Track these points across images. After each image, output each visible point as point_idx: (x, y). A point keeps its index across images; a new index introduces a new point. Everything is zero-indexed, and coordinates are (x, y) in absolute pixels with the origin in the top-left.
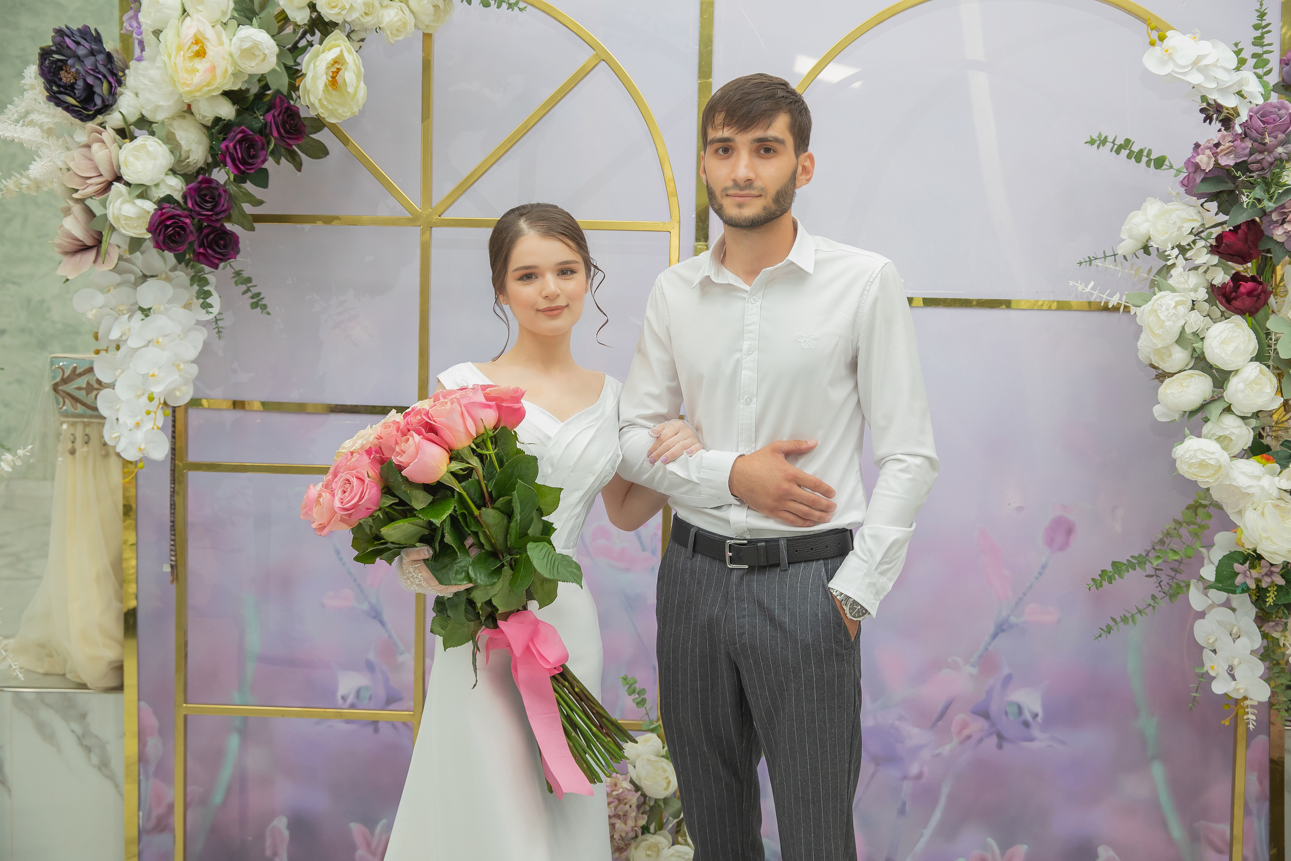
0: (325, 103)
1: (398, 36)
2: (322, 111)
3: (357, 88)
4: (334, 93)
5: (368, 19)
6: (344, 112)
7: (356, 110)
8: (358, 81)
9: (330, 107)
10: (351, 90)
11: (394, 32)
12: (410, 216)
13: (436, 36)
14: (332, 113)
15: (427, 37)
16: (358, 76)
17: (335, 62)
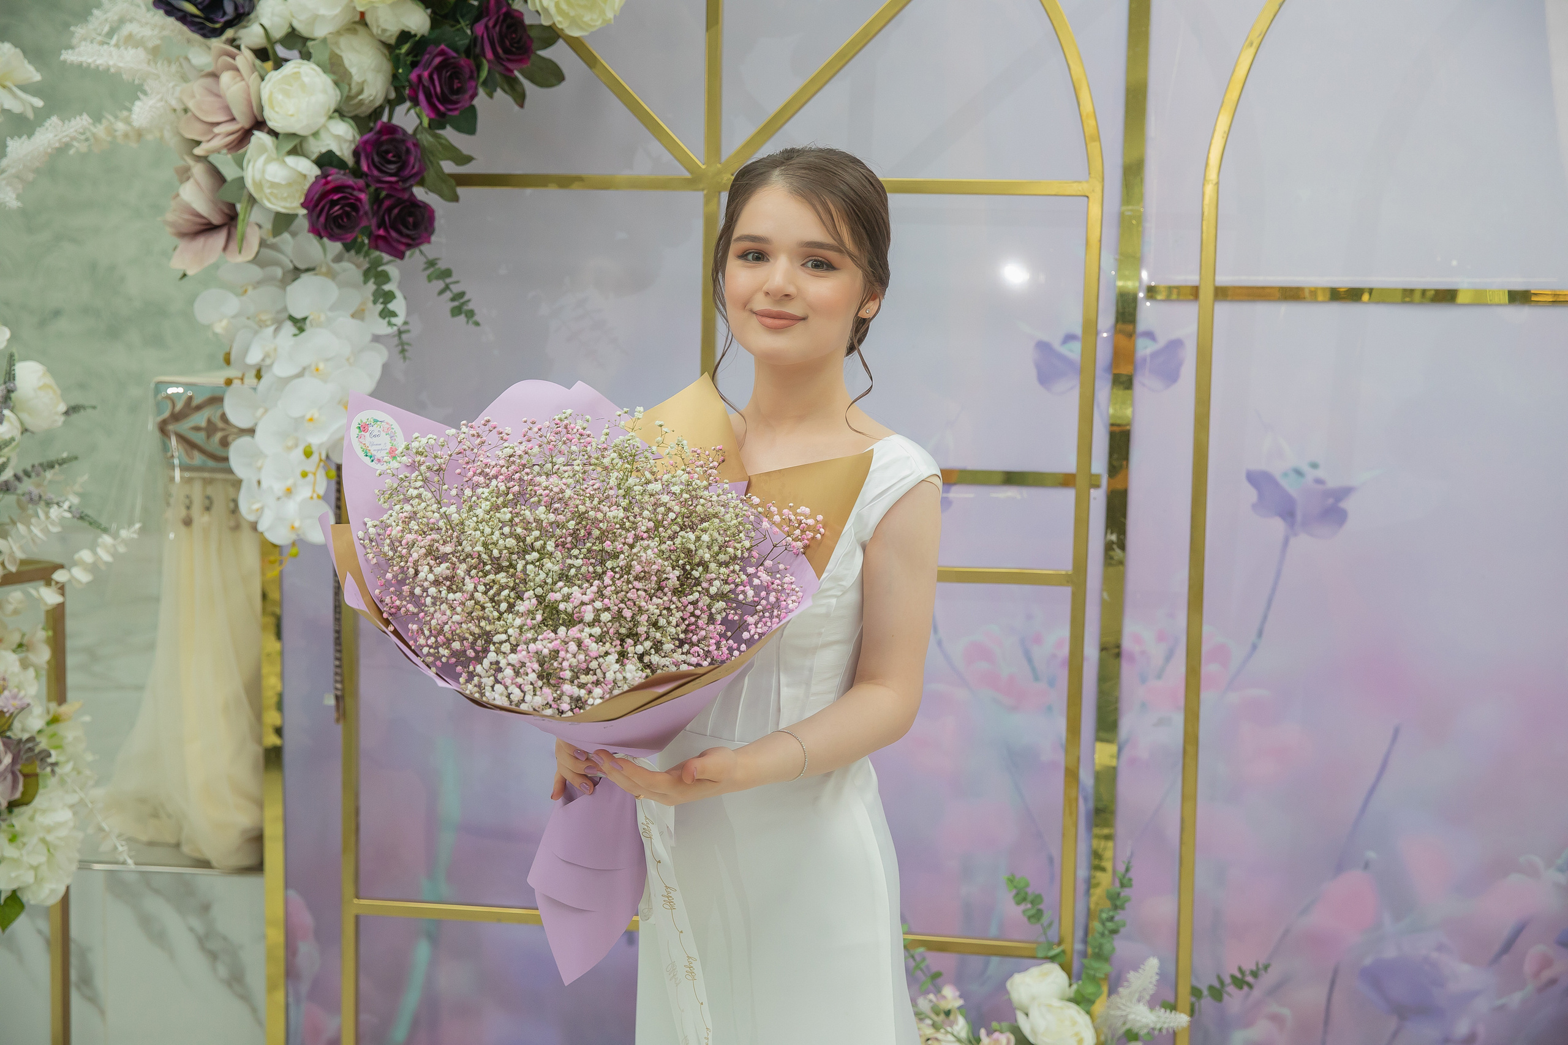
0: (564, 6)
2: (560, 19)
6: (592, 20)
7: (610, 15)
9: (572, 13)
12: (688, 175)
14: (574, 22)
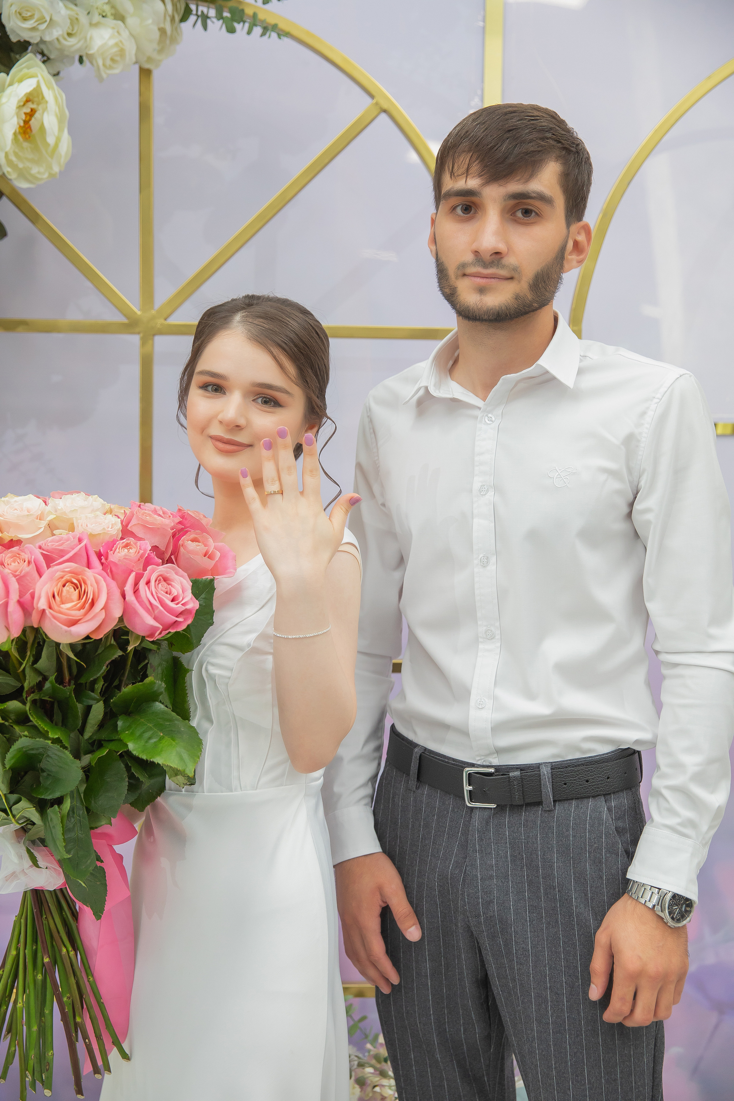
0: (13, 158)
1: (111, 68)
2: (9, 169)
3: (58, 140)
4: (26, 145)
5: (72, 41)
6: (39, 173)
7: (56, 169)
8: (61, 130)
9: (21, 165)
10: (51, 140)
11: (108, 62)
12: (125, 321)
13: (156, 74)
14: (22, 175)
15: (145, 73)
16: (60, 121)
17: (28, 101)
